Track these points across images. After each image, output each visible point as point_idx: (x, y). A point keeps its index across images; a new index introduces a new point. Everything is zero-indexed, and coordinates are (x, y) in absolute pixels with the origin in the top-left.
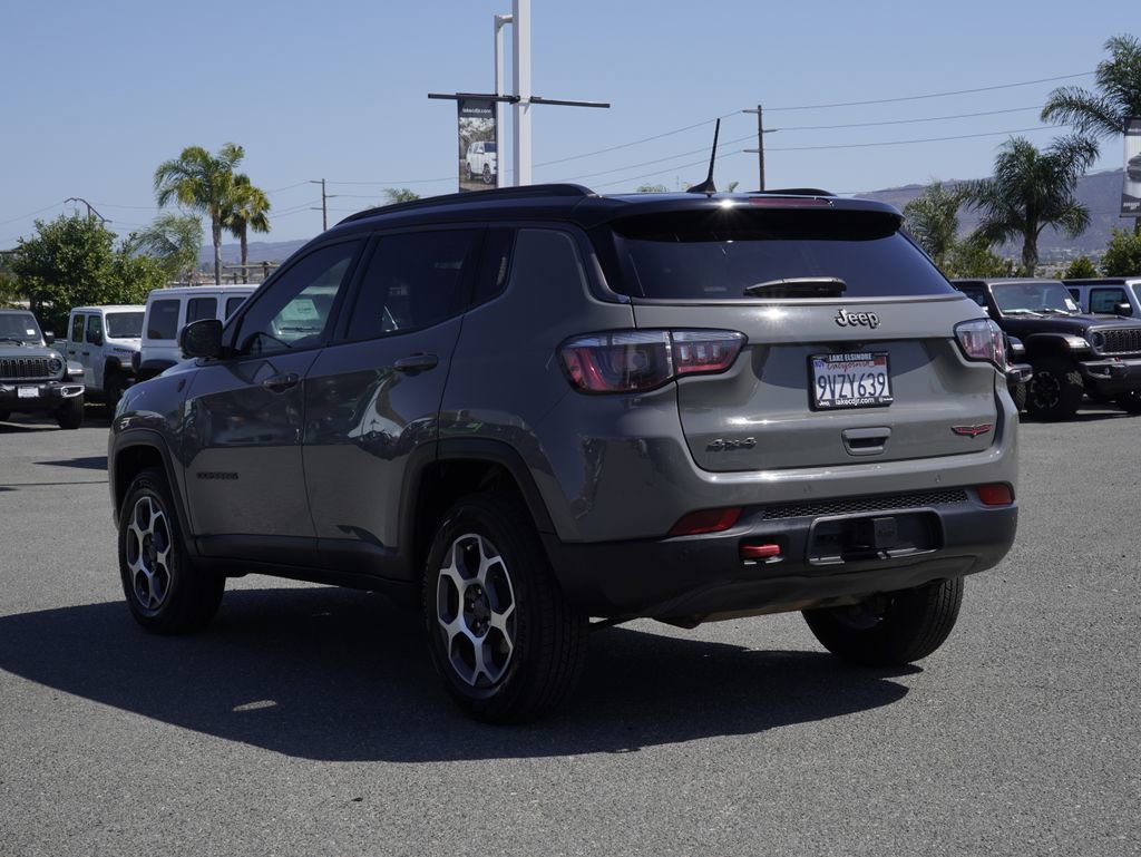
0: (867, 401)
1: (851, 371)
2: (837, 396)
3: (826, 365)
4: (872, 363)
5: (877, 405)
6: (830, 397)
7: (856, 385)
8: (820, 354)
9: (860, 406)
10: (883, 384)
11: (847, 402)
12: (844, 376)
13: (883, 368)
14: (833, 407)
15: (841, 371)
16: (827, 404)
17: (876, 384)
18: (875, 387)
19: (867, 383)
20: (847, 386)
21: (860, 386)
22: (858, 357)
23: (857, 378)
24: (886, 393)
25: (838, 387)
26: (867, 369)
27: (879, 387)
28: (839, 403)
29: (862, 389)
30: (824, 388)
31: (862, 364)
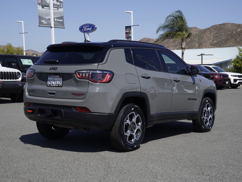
0: (57, 85)
1: (55, 79)
2: (51, 84)
3: (50, 77)
4: (59, 78)
5: (58, 86)
6: (50, 84)
7: (55, 82)
8: (49, 75)
9: (55, 86)
10: (61, 82)
11: (53, 85)
12: (53, 80)
13: (61, 79)
14: (50, 86)
15: (53, 79)
16: (49, 85)
17: (59, 82)
18: (59, 83)
19: (58, 82)
20: (54, 82)
21: (56, 82)
22: (56, 76)
23: (56, 80)
24: (61, 84)
25: (52, 82)
26: (58, 79)
27: (60, 83)
28: (51, 85)
29: (56, 83)
30: (49, 82)
31: (57, 78)
